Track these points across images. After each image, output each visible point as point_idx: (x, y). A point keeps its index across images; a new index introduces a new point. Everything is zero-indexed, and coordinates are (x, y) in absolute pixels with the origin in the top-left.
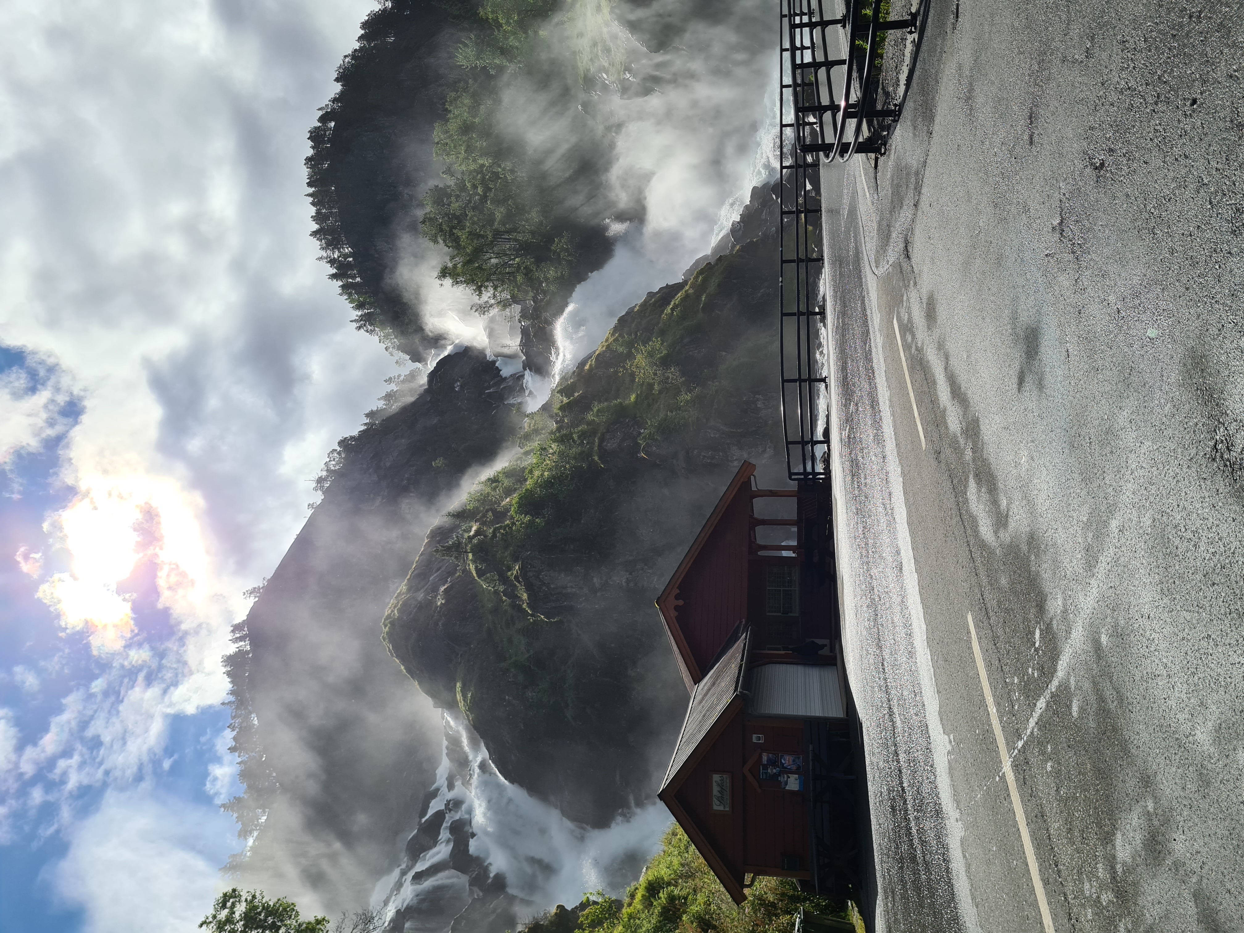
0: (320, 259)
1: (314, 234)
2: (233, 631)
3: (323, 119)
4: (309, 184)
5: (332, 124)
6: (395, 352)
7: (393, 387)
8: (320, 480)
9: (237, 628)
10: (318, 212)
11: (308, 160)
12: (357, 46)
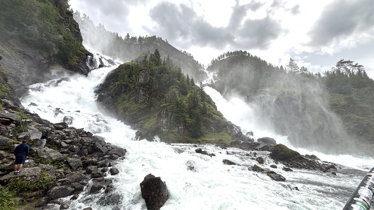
0: (224, 53)
1: (228, 52)
2: (160, 38)
3: (248, 54)
4: (237, 51)
5: (247, 55)
6: (208, 65)
7: (202, 66)
8: (185, 52)
9: (161, 38)
10: (232, 53)
11: (241, 51)
12: (261, 59)
